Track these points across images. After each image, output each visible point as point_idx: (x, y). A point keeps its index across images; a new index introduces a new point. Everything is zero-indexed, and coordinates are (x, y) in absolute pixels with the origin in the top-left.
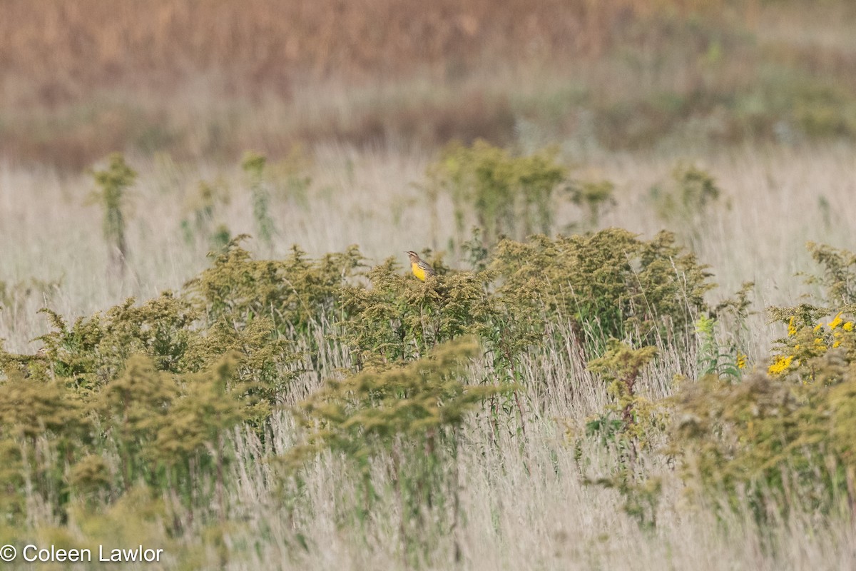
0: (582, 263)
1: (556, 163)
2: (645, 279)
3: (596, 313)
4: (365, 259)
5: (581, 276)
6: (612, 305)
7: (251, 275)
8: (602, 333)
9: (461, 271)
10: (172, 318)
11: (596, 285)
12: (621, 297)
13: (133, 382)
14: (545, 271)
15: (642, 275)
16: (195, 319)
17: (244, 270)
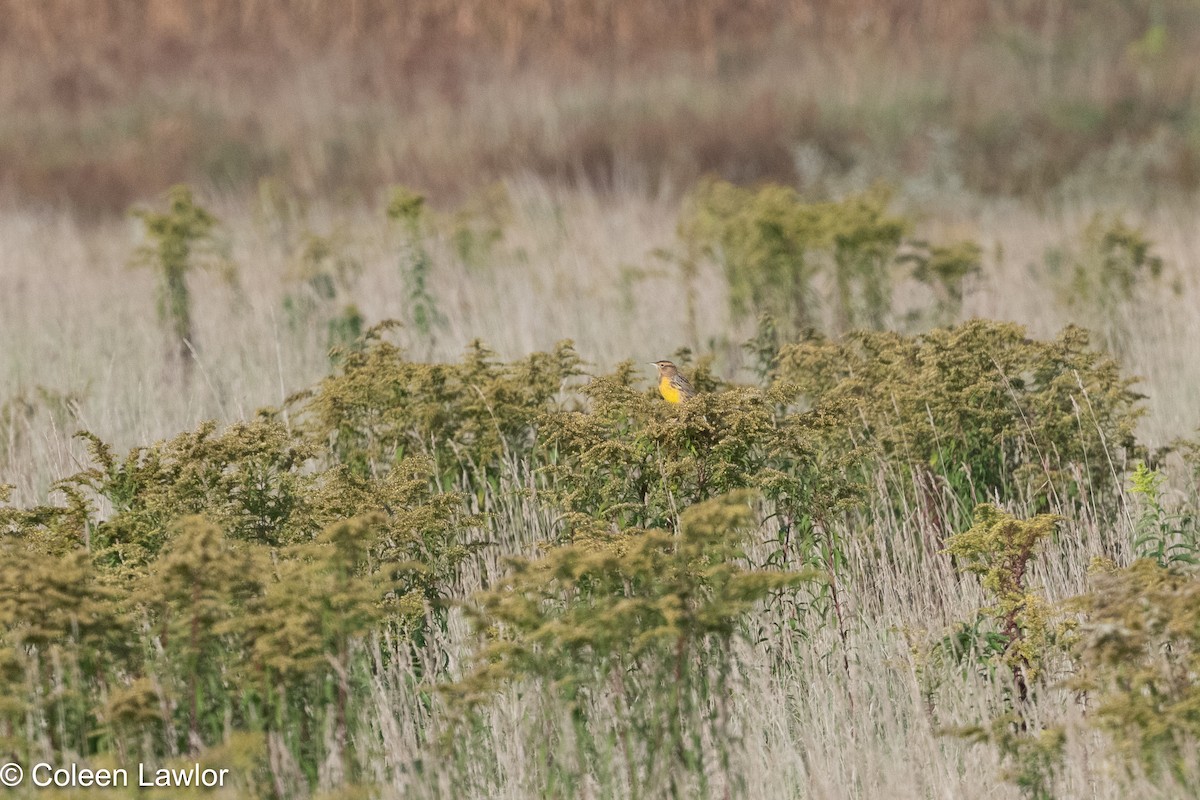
0: (944, 377)
1: (892, 213)
2: (1047, 403)
3: (965, 458)
4: (583, 363)
5: (941, 395)
6: (991, 443)
7: (403, 386)
8: (973, 489)
9: (741, 386)
10: (272, 454)
11: (966, 411)
12: (1005, 431)
13: (206, 559)
14: (879, 389)
15: (1040, 396)
16: (310, 456)
17: (392, 379)
